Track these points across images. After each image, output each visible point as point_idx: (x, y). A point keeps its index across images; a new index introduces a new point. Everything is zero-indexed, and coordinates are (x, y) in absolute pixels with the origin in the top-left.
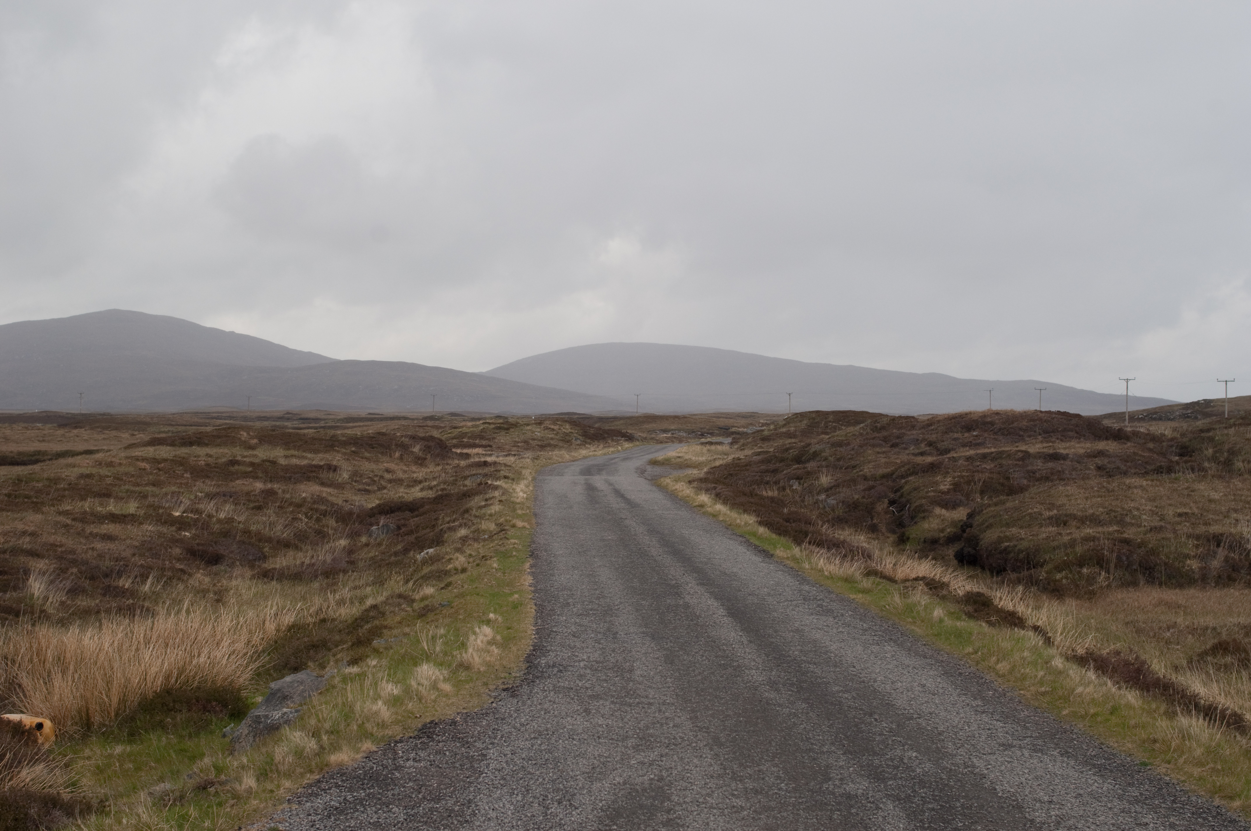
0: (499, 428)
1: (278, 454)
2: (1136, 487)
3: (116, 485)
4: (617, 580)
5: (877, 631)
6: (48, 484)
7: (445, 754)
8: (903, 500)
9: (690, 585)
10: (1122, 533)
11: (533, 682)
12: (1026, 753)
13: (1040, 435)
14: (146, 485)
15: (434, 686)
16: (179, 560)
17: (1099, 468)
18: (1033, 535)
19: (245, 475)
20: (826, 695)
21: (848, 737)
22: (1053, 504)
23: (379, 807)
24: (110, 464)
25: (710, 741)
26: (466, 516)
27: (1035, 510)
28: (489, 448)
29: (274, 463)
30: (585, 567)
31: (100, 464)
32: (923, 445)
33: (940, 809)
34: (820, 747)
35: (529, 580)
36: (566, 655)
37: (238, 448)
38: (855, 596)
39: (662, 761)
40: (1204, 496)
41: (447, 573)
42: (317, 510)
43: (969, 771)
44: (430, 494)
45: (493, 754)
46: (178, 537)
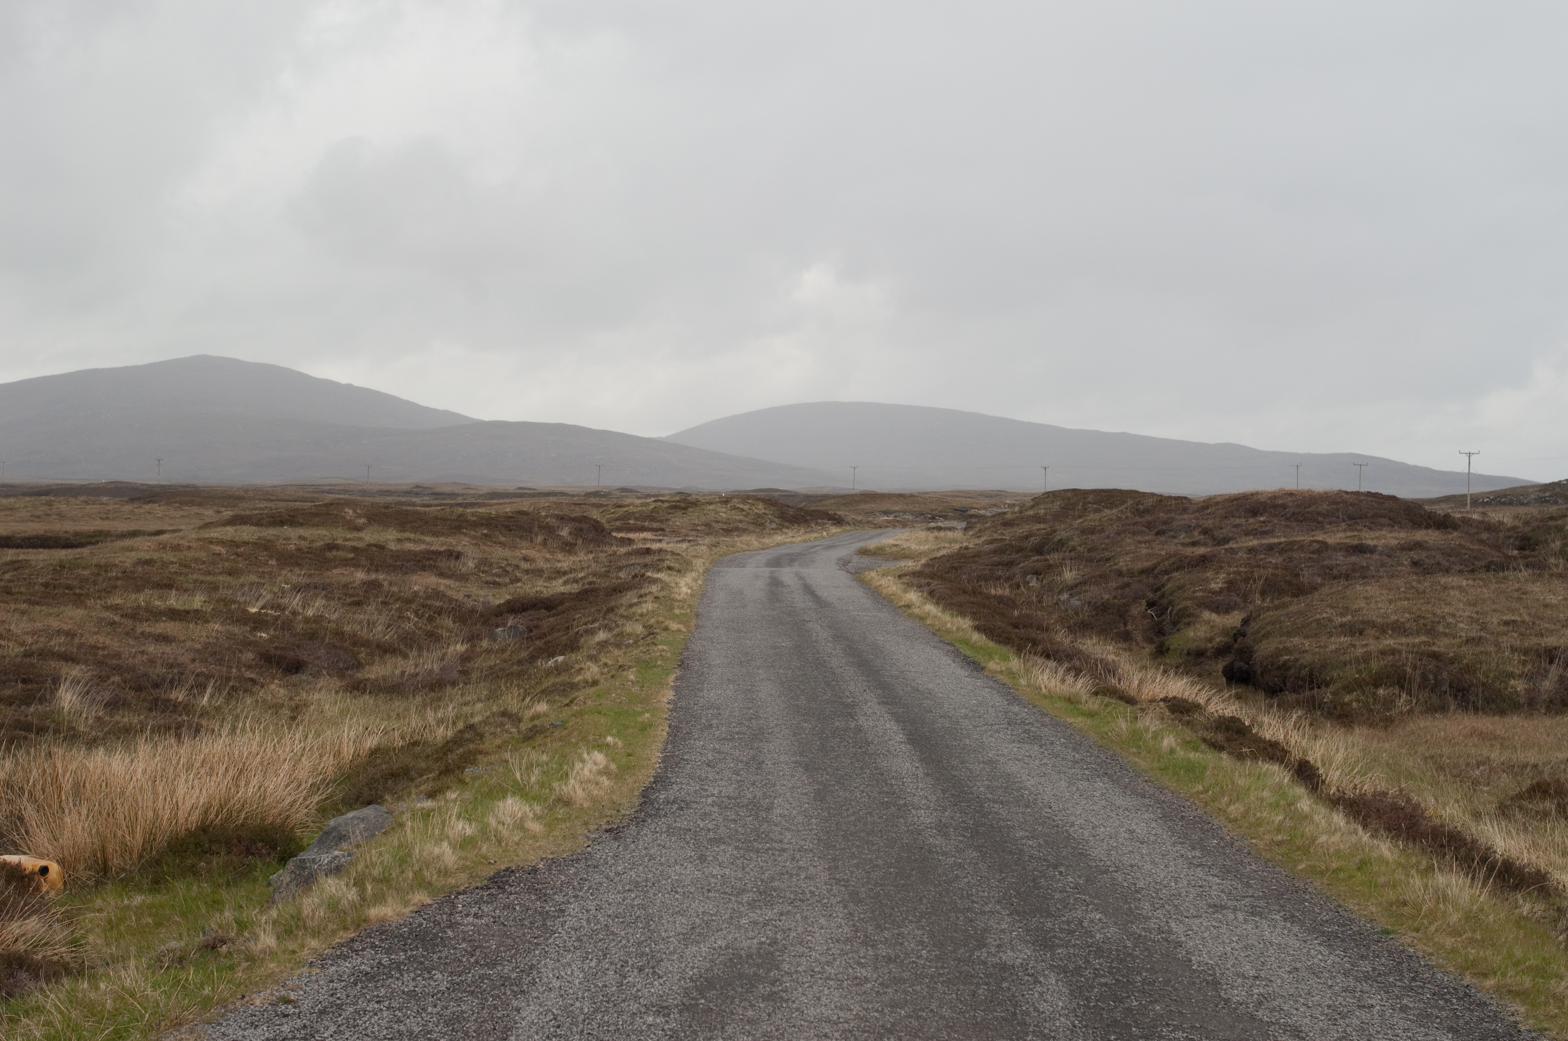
0: (675, 507)
1: (390, 537)
2: (1453, 588)
3: (181, 574)
4: (779, 696)
5: (1090, 763)
6: (96, 571)
7: (515, 909)
8: (1165, 601)
9: (869, 704)
10: (1429, 646)
11: (643, 821)
12: (1240, 916)
13: (1344, 521)
14: (220, 573)
15: (520, 825)
16: (249, 667)
17: (1415, 564)
18: (1320, 647)
19: (345, 563)
20: (1005, 842)
21: (1020, 894)
22: (1347, 608)
23: (419, 972)
24: (177, 548)
25: (847, 897)
26: (611, 615)
27: (1324, 615)
28: (660, 532)
29: (381, 547)
30: (744, 680)
31: (163, 547)
32: (1196, 533)
33: (1115, 984)
34: (982, 905)
35: (670, 695)
36: (693, 789)
37: (340, 529)
38: (1073, 720)
39: (780, 921)
40: (1538, 600)
41: (573, 686)
42: (430, 607)
43: (1162, 938)
44: (575, 588)
45: (574, 909)
46: (252, 638)
